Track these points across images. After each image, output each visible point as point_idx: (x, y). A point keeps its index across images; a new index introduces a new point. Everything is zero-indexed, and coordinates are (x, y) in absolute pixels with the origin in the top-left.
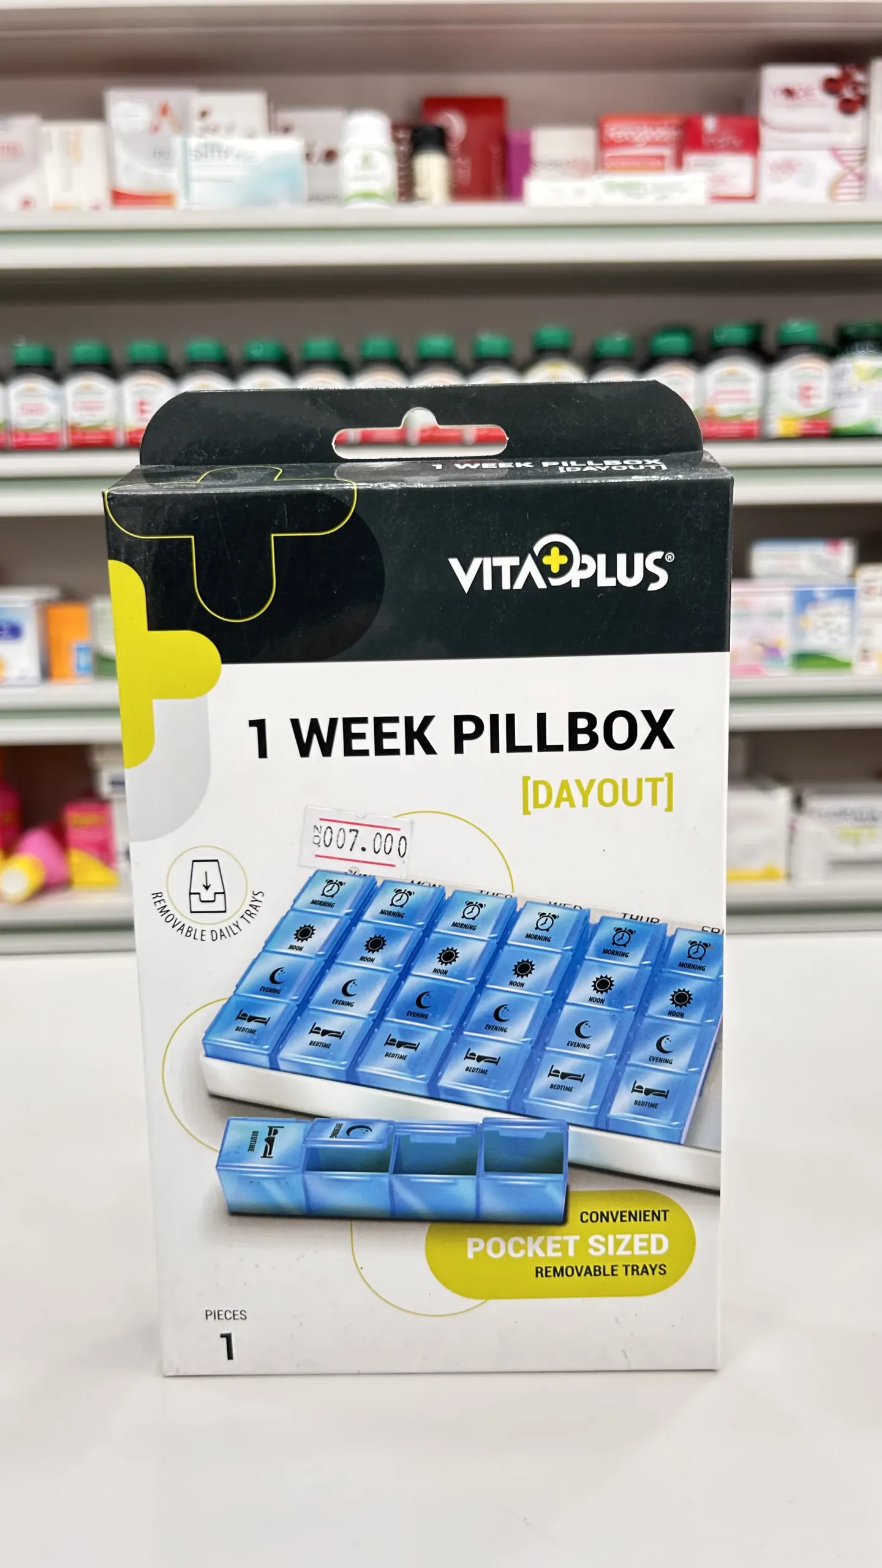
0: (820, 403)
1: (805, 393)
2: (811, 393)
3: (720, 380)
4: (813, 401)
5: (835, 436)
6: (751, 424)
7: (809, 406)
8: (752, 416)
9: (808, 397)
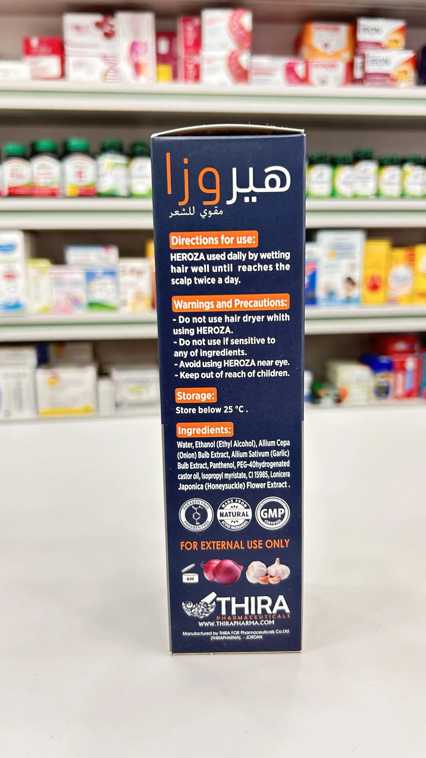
0: (88, 179)
1: (80, 174)
2: (82, 175)
3: (38, 168)
4: (83, 179)
5: (99, 195)
6: (54, 190)
7: (81, 181)
8: (55, 186)
9: (81, 177)
